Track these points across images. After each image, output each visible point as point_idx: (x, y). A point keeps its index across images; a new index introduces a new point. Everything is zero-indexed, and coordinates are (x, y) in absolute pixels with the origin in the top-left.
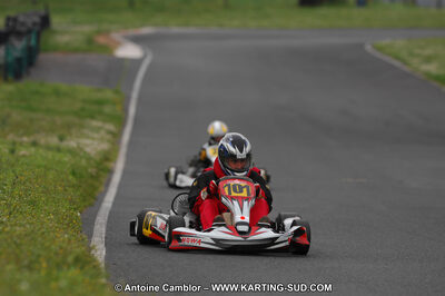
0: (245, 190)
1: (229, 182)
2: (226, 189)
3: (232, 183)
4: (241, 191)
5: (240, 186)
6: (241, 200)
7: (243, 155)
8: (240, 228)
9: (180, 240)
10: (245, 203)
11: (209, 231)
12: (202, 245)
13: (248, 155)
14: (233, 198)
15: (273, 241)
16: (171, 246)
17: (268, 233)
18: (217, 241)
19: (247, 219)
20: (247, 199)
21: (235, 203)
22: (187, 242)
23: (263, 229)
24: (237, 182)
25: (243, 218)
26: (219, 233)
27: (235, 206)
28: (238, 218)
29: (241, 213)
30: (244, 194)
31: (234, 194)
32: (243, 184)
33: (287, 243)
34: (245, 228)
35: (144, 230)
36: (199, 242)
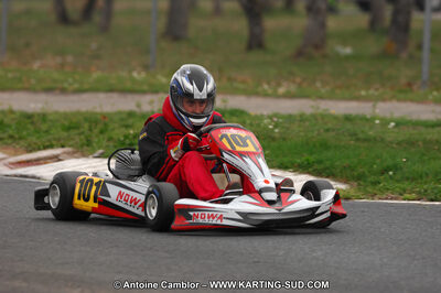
0: (249, 142)
1: (224, 132)
2: (225, 142)
3: (228, 132)
4: (246, 145)
5: (240, 137)
6: (253, 156)
7: (203, 95)
9: (190, 218)
10: (260, 161)
11: (227, 201)
12: (225, 222)
13: (210, 95)
14: (241, 155)
15: (313, 212)
16: (174, 225)
17: (301, 203)
18: (245, 216)
19: (272, 184)
20: (258, 155)
21: (247, 160)
22: (201, 219)
23: (296, 196)
25: (267, 182)
26: (242, 204)
28: (260, 182)
29: (262, 176)
31: (238, 149)
33: (328, 214)
34: (272, 196)
35: (79, 203)
36: (221, 217)
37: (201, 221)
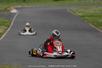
0: (59, 43)
1: (55, 42)
2: (55, 43)
3: (56, 42)
4: (59, 44)
5: (58, 43)
6: (59, 46)
7: (58, 36)
8: (60, 52)
10: (60, 46)
12: (51, 57)
13: (59, 36)
14: (57, 45)
15: (68, 55)
16: (44, 57)
17: (66, 54)
18: (55, 56)
19: (61, 50)
20: (60, 45)
21: (58, 46)
22: (48, 56)
23: (65, 53)
24: (57, 41)
25: (60, 50)
27: (58, 47)
28: (59, 50)
29: (60, 49)
30: (60, 44)
31: (57, 44)
32: (59, 42)
33: (71, 56)
34: (61, 52)
35: (34, 53)
36: (51, 56)
37: (47, 56)
